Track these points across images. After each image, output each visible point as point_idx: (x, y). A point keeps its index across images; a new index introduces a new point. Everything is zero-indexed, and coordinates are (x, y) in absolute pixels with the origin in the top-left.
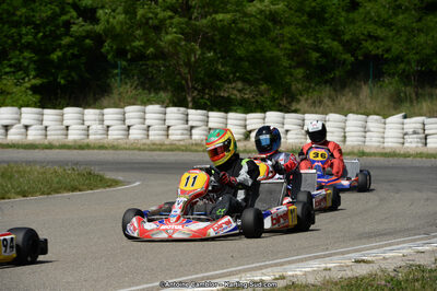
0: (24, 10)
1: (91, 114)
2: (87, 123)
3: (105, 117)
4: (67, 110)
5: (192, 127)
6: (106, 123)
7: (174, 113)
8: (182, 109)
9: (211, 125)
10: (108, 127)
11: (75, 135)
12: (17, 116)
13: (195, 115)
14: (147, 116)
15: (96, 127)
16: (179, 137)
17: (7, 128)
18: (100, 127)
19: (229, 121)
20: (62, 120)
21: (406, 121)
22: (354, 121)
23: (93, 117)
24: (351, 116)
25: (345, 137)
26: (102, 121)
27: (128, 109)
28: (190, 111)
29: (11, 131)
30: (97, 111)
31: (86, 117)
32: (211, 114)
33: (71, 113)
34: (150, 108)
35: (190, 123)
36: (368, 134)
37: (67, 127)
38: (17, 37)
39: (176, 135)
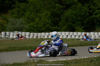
0: (79, 13)
1: (96, 33)
2: (95, 35)
3: (99, 34)
4: (91, 33)
12: (81, 34)
15: (97, 36)
17: (79, 36)
20: (90, 35)
23: (97, 34)
29: (80, 37)
38: (77, 19)
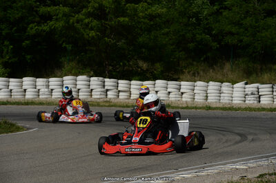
1: (41, 82)
2: (38, 88)
3: (50, 83)
4: (24, 79)
5: (107, 90)
6: (51, 87)
7: (95, 81)
8: (101, 78)
9: (119, 89)
10: (52, 90)
11: (30, 95)
13: (109, 82)
14: (78, 83)
15: (44, 90)
16: (98, 97)
18: (46, 90)
19: (132, 86)
20: (22, 86)
21: (247, 86)
22: (213, 86)
24: (211, 83)
25: (207, 96)
26: (48, 86)
27: (65, 78)
28: (106, 80)
30: (45, 80)
31: (37, 84)
32: (120, 81)
33: (27, 81)
34: (80, 77)
35: (106, 88)
36: (222, 95)
37: (25, 90)
39: (97, 95)
